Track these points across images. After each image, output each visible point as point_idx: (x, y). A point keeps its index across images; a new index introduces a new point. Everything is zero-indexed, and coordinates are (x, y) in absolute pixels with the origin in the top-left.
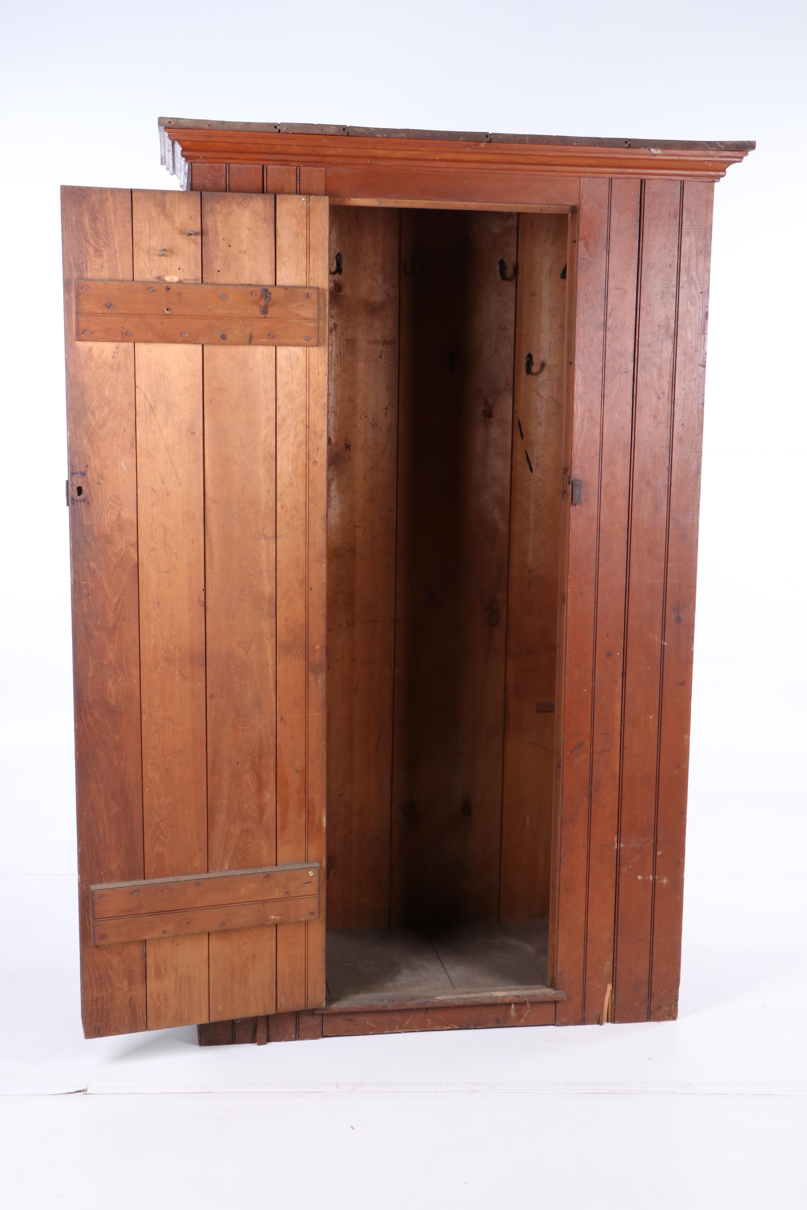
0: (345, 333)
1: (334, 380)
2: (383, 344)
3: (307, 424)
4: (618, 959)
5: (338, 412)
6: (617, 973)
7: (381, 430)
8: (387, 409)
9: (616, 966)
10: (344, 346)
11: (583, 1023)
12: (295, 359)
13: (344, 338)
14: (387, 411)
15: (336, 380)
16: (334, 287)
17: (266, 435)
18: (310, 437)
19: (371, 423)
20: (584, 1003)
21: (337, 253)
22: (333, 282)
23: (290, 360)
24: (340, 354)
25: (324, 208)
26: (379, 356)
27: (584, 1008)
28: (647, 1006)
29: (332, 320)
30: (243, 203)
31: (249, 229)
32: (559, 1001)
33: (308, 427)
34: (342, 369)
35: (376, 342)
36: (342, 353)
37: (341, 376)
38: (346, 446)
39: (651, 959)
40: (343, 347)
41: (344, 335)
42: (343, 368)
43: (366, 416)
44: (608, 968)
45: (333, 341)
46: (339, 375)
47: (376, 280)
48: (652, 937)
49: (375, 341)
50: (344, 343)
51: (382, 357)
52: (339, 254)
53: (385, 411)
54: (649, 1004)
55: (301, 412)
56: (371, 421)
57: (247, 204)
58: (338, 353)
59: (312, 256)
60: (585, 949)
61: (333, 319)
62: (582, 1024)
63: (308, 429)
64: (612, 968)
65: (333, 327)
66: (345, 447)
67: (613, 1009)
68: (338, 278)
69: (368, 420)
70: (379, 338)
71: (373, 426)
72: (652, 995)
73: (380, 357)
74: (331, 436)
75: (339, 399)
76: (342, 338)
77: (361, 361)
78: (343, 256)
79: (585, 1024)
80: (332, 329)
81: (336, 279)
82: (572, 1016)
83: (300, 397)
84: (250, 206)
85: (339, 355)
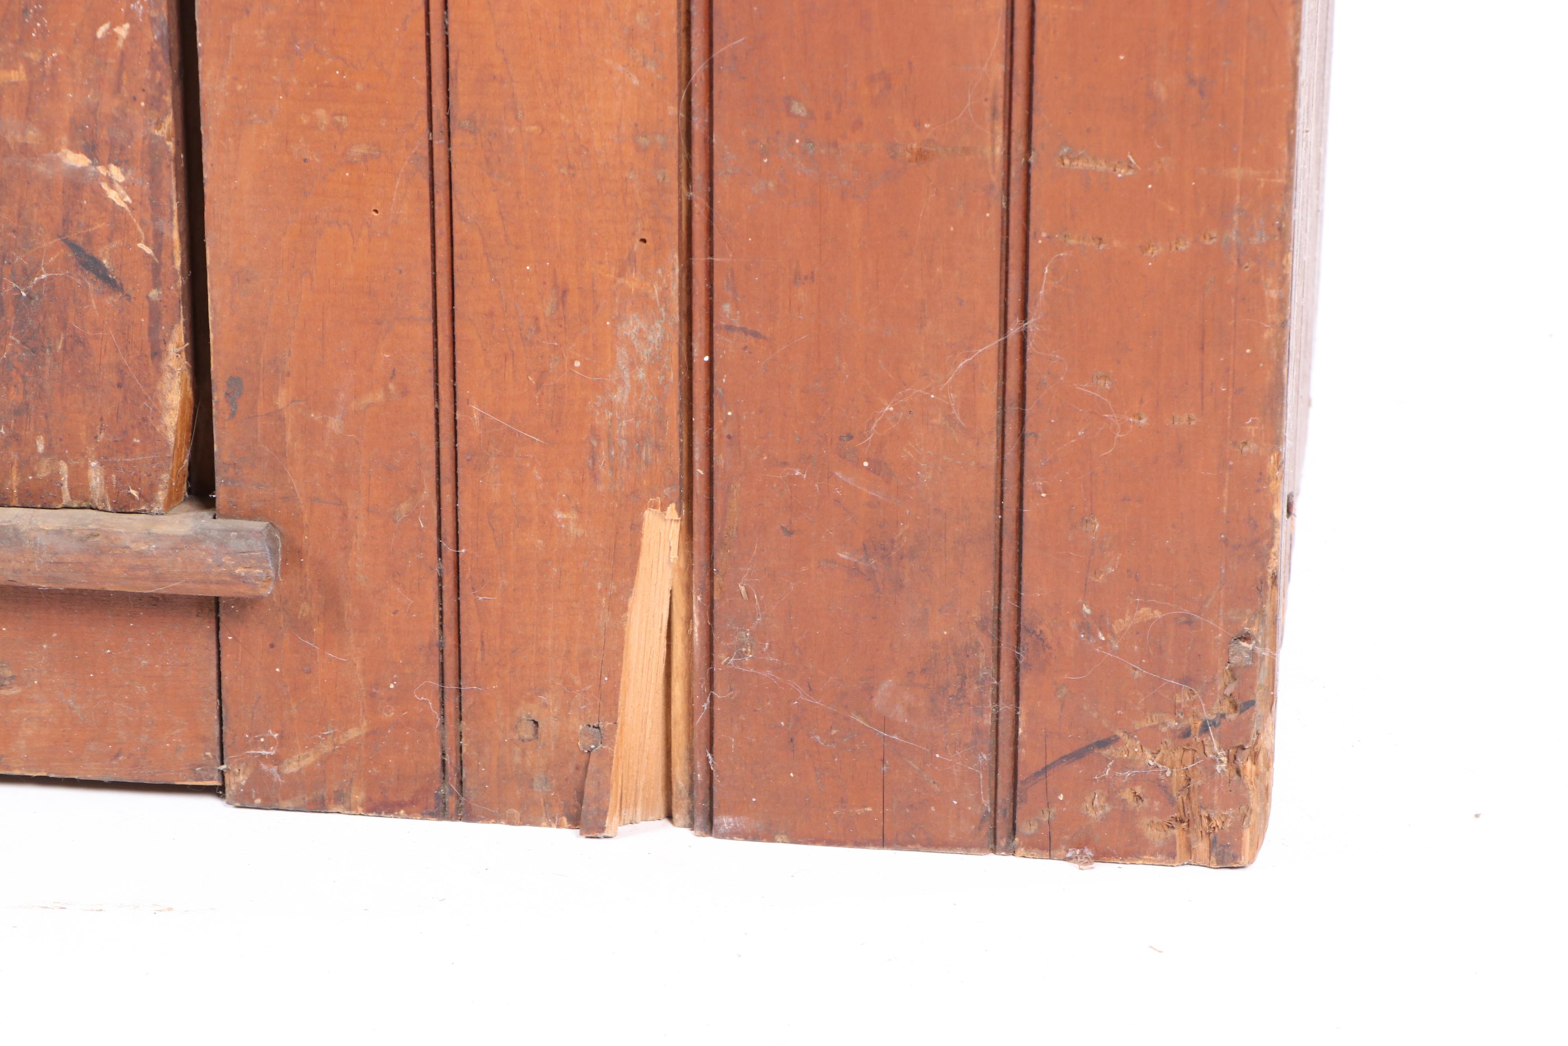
4: (725, 310)
6: (718, 421)
9: (711, 364)
11: (451, 801)
20: (450, 641)
27: (450, 686)
28: (988, 721)
32: (243, 604)
39: (1013, 331)
44: (641, 375)
48: (1018, 146)
54: (1005, 707)
60: (441, 197)
62: (440, 812)
64: (673, 375)
67: (700, 719)
72: (1025, 638)
79: (466, 814)
82: (353, 733)
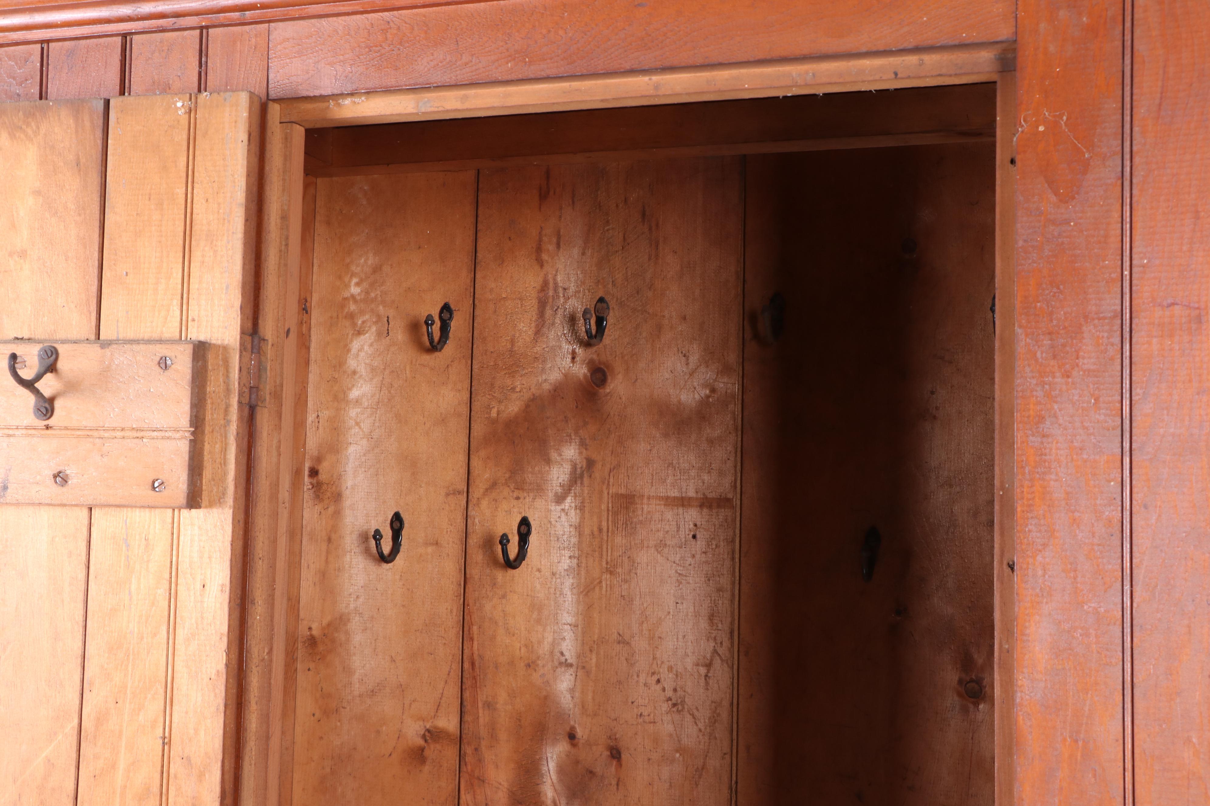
0: (611, 480)
1: (584, 593)
2: (701, 506)
3: (167, 734)
5: (594, 669)
7: (693, 715)
8: (709, 666)
10: (608, 510)
12: (139, 545)
13: (608, 494)
14: (708, 671)
15: (588, 592)
16: (589, 374)
17: (49, 760)
18: (172, 771)
19: (670, 699)
21: (598, 298)
22: (588, 364)
23: (128, 546)
24: (600, 530)
25: (236, 122)
26: (691, 536)
29: (585, 451)
30: (24, 127)
31: (37, 193)
33: (166, 742)
34: (604, 564)
35: (683, 502)
36: (605, 529)
37: (601, 582)
38: (611, 753)
40: (605, 514)
41: (608, 484)
42: (607, 563)
43: (658, 681)
45: (584, 499)
46: (598, 581)
47: (685, 356)
49: (682, 498)
50: (610, 505)
51: (698, 536)
52: (601, 300)
53: (703, 670)
55: (149, 696)
56: (669, 693)
57: (34, 127)
58: (595, 529)
59: (197, 255)
61: (586, 449)
63: (166, 747)
65: (584, 466)
66: (609, 753)
68: (598, 355)
69: (664, 690)
70: (692, 493)
71: (674, 705)
73: (694, 537)
74: (577, 726)
75: (596, 636)
76: (606, 492)
77: (648, 547)
78: (612, 303)
80: (583, 472)
81: (595, 357)
83: (148, 653)
84: (43, 131)
85: (596, 532)
